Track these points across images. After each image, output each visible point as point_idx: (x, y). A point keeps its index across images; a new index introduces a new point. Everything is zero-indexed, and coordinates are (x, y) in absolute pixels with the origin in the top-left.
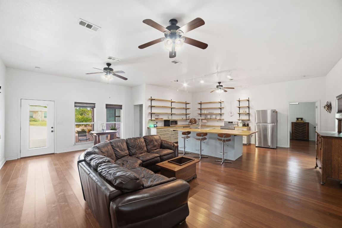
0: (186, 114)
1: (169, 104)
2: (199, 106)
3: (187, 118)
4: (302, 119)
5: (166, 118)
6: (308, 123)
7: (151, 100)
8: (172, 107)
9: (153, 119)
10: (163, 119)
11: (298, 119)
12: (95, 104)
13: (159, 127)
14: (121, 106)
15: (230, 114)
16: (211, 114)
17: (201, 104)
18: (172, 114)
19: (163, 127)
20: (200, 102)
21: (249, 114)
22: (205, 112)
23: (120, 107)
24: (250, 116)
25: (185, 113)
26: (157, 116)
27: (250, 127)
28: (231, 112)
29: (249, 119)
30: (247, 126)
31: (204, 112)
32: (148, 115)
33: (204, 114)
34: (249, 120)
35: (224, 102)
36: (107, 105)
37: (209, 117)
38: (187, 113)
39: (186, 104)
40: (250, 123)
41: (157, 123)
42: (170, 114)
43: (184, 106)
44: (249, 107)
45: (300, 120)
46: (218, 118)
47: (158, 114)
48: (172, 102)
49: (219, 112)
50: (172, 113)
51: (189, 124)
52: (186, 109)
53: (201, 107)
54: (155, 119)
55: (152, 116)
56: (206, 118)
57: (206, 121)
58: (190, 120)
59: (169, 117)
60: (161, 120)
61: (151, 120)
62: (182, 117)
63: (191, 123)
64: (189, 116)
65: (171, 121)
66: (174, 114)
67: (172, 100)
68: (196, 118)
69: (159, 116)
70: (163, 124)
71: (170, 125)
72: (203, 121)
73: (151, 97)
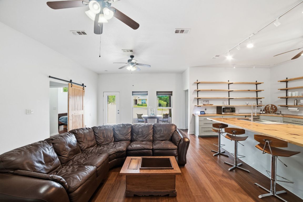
0: (257, 99)
1: (225, 87)
2: (283, 86)
3: (258, 104)
5: (220, 104)
7: (198, 84)
8: (230, 90)
9: (200, 104)
10: (212, 105)
12: (147, 92)
13: (208, 114)
14: (172, 92)
17: (287, 82)
18: (229, 99)
19: (216, 115)
20: (285, 79)
22: (295, 94)
23: (170, 93)
25: (255, 97)
26: (206, 101)
31: (292, 94)
32: (194, 100)
33: (292, 97)
36: (157, 92)
37: (302, 101)
38: (259, 97)
39: (256, 84)
41: (206, 109)
42: (227, 98)
43: (253, 87)
47: (207, 100)
48: (229, 84)
50: (230, 98)
51: (261, 112)
52: (257, 92)
53: (287, 87)
54: (204, 105)
55: (200, 102)
56: (298, 104)
57: (297, 108)
58: (264, 107)
59: (225, 102)
60: (212, 107)
61: (198, 107)
62: (247, 102)
63: (264, 112)
64: (261, 102)
65: (223, 108)
66: (233, 98)
67: (229, 81)
68: (276, 105)
69: (209, 101)
70: (215, 111)
71: (223, 113)
72: (289, 108)
73: (197, 80)
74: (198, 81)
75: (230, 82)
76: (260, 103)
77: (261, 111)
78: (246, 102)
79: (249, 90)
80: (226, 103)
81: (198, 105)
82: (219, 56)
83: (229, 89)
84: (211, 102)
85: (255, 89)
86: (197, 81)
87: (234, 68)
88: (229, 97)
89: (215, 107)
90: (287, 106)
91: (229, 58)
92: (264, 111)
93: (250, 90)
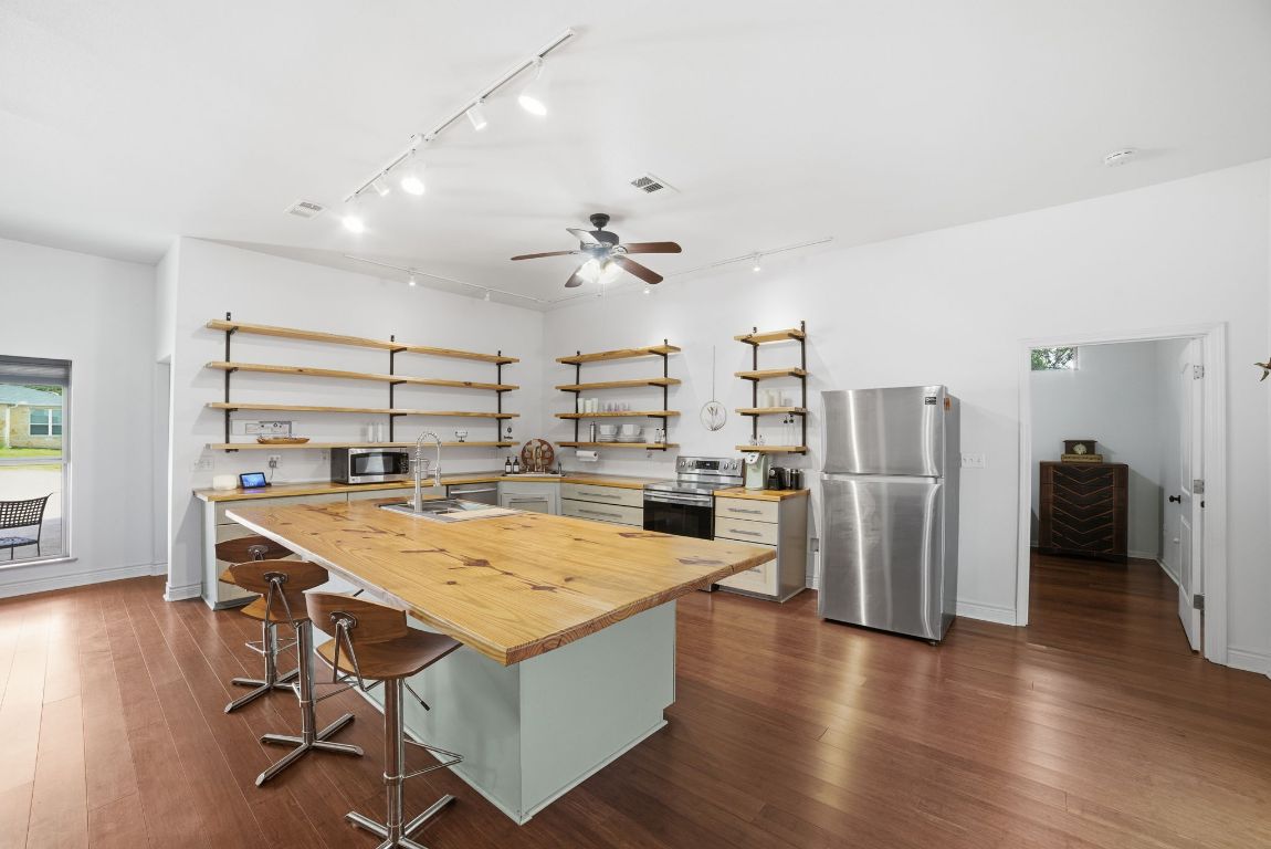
0: (499, 419)
1: (377, 365)
2: (568, 376)
3: (502, 437)
4: (1090, 446)
5: (348, 437)
6: (1123, 470)
7: (229, 332)
8: (396, 377)
10: (305, 441)
11: (1070, 446)
13: (282, 485)
14: (66, 365)
15: (707, 416)
16: (617, 418)
17: (578, 365)
18: (392, 415)
19: (328, 488)
20: (572, 355)
21: (804, 415)
23: (59, 372)
24: (809, 430)
25: (495, 410)
27: (808, 493)
28: (713, 405)
29: (804, 443)
30: (791, 488)
32: (204, 418)
33: (587, 417)
34: (804, 453)
35: (678, 349)
37: (606, 431)
38: (505, 411)
39: (499, 364)
40: (810, 467)
41: (273, 464)
42: (381, 413)
43: (488, 375)
44: (803, 377)
45: (1080, 449)
46: (653, 436)
47: (282, 417)
48: (393, 352)
49: (652, 403)
50: (393, 411)
51: (508, 469)
52: (499, 392)
53: (578, 383)
54: (262, 442)
55: (237, 425)
56: (598, 438)
57: (593, 453)
58: (520, 448)
59: (371, 429)
60: (307, 449)
61: (228, 451)
62: (461, 432)
63: (516, 468)
64: (510, 430)
65: (354, 457)
66: (405, 414)
67: (392, 337)
68: (552, 439)
69: (290, 423)
70: (322, 472)
71: (352, 479)
72: (579, 453)
73: (229, 314)
74: (232, 317)
75: (398, 344)
76: (507, 434)
77: (508, 463)
78: (455, 429)
79: (468, 385)
80: (375, 433)
81: (227, 441)
82: (316, 208)
83: (392, 373)
84: (299, 431)
85: (496, 382)
86: (228, 319)
87: (412, 284)
88: (391, 407)
89: (323, 450)
90: (576, 446)
91: (354, 225)
92: (516, 463)
93: (470, 384)
